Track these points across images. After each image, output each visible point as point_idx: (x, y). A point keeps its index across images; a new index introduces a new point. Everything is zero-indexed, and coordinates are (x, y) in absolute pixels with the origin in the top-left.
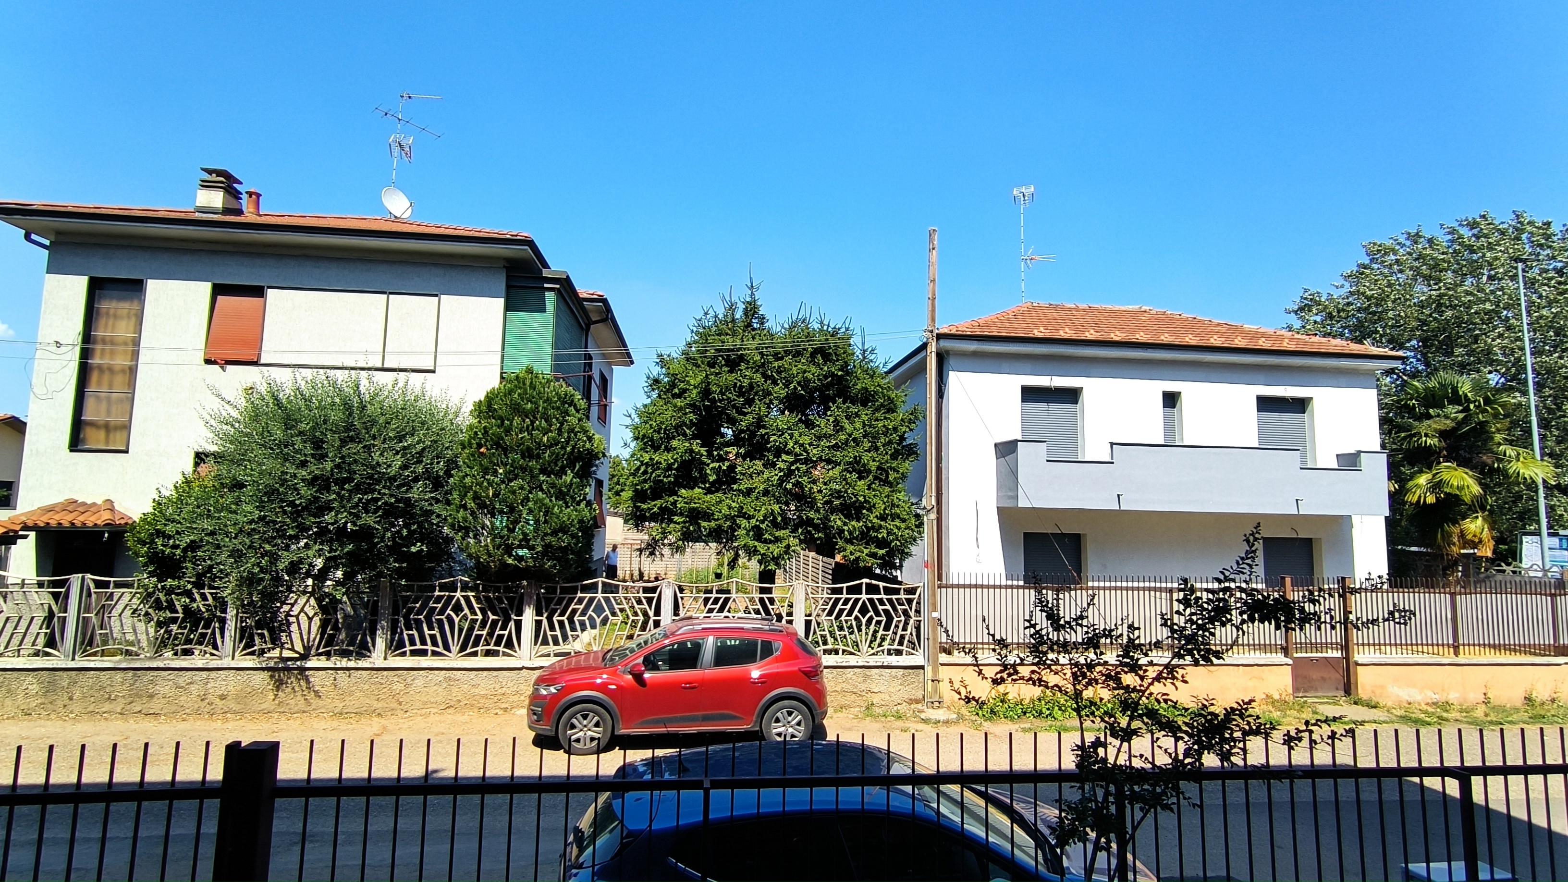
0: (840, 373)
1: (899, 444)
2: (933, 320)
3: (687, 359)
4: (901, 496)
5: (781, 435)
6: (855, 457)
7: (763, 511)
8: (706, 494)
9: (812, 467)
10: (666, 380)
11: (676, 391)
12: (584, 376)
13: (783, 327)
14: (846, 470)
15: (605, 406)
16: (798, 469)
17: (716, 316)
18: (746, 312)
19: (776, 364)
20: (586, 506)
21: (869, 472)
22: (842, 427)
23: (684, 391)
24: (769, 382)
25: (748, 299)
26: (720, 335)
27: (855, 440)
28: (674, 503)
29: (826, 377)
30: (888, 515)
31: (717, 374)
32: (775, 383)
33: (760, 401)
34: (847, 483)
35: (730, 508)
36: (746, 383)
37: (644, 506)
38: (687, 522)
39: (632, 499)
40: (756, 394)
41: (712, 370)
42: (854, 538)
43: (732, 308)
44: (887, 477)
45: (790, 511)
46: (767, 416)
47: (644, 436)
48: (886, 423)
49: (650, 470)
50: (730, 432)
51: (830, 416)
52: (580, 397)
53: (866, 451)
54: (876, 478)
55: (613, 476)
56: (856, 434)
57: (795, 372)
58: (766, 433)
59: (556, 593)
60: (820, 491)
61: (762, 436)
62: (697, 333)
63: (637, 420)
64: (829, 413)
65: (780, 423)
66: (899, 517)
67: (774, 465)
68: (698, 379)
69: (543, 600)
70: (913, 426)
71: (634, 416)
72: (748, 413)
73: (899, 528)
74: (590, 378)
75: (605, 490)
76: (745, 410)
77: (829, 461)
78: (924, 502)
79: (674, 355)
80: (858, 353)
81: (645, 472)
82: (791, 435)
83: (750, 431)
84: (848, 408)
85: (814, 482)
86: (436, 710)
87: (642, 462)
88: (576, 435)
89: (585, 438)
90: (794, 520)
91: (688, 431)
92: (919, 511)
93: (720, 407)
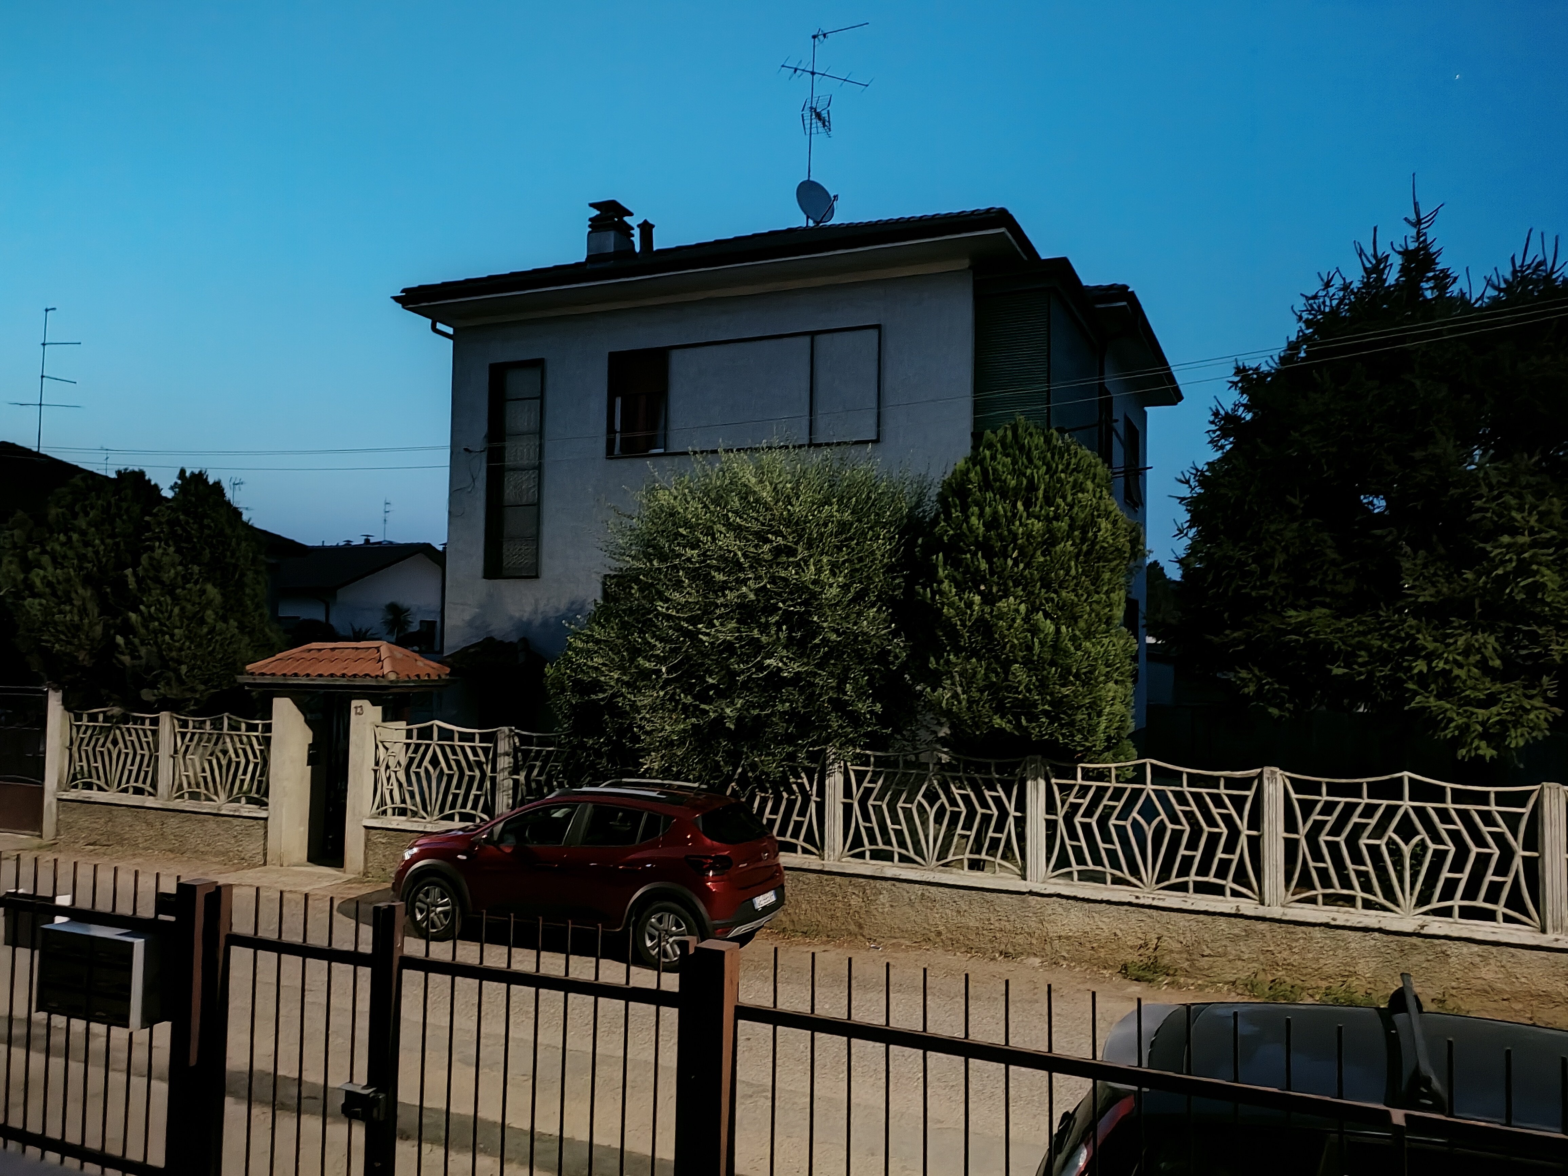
3: (1292, 372)
10: (1250, 415)
12: (1099, 423)
13: (1491, 286)
15: (1137, 474)
17: (1346, 287)
18: (1404, 270)
25: (1412, 246)
43: (1378, 267)
59: (1076, 779)
62: (1309, 323)
63: (1197, 489)
69: (1055, 788)
74: (1110, 429)
79: (1267, 366)
86: (908, 943)
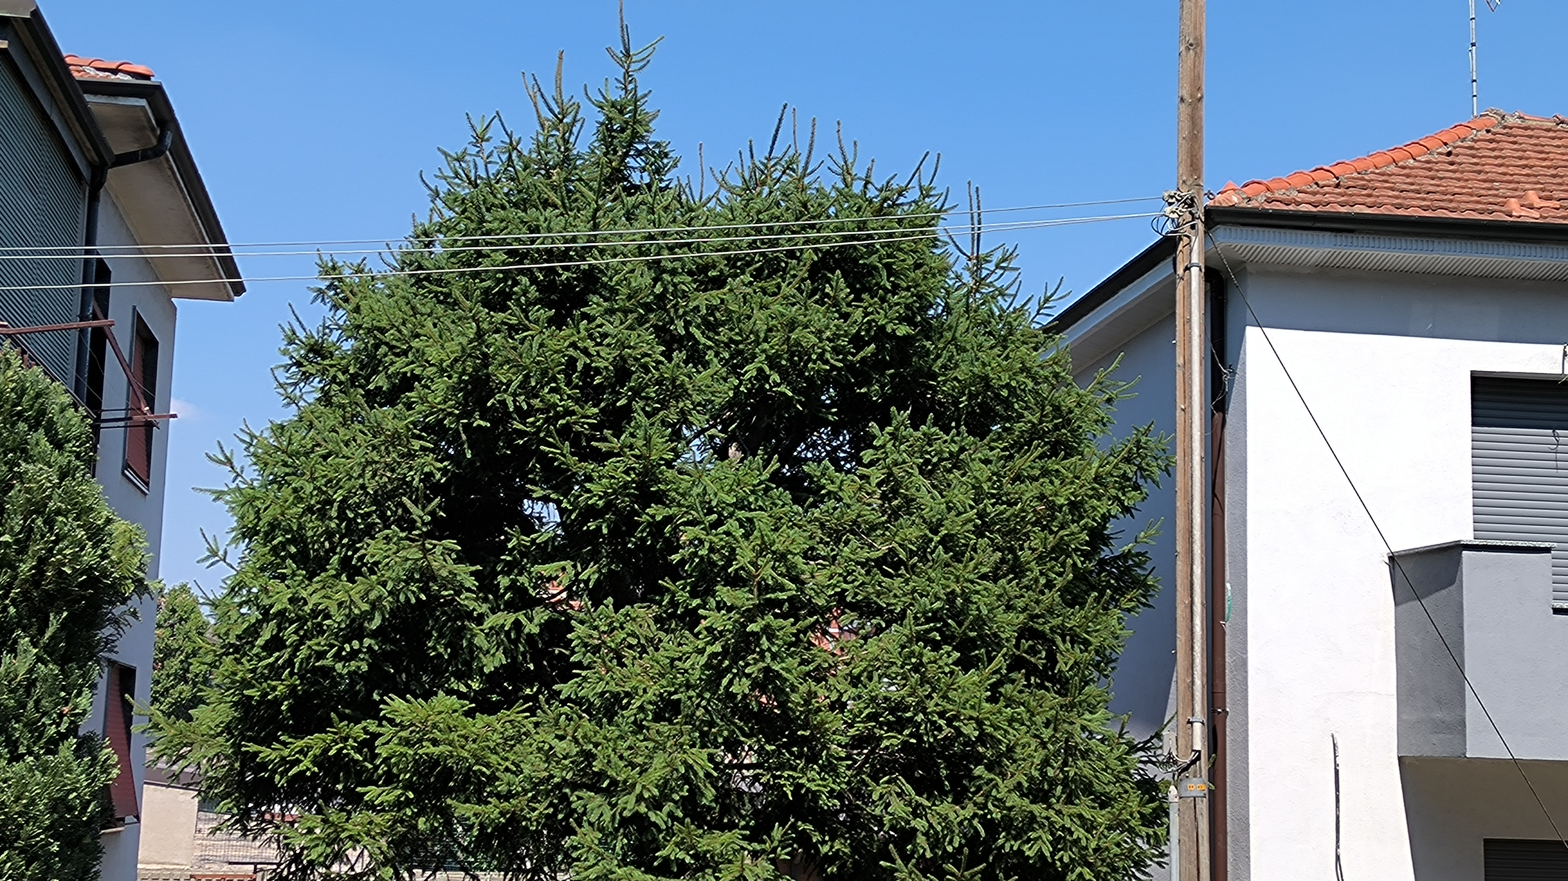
0: (903, 330)
1: (1087, 556)
2: (1194, 166)
3: (419, 282)
4: (1096, 720)
5: (716, 525)
6: (951, 597)
7: (658, 769)
8: (470, 714)
9: (812, 627)
10: (347, 346)
11: (380, 381)
12: (82, 331)
13: (723, 184)
14: (922, 637)
15: (149, 426)
16: (768, 631)
17: (512, 148)
19: (702, 300)
20: (78, 753)
21: (994, 643)
22: (909, 501)
23: (407, 382)
24: (679, 356)
25: (616, 95)
26: (523, 205)
27: (947, 542)
28: (368, 744)
29: (858, 342)
30: (1053, 783)
31: (513, 329)
32: (697, 358)
33: (648, 415)
34: (924, 681)
35: (549, 755)
36: (605, 358)
37: (268, 754)
38: (408, 802)
39: (228, 729)
40: (637, 392)
41: (500, 316)
42: (947, 856)
43: (564, 121)
44: (1052, 659)
45: (741, 767)
46: (669, 464)
47: (274, 526)
48: (1048, 490)
49: (290, 635)
50: (551, 513)
51: (872, 464)
52: (66, 399)
53: (984, 577)
54: (1016, 663)
55: (168, 653)
56: (953, 525)
57: (761, 327)
58: (668, 520)
60: (838, 705)
61: (656, 528)
62: (452, 199)
63: (252, 474)
64: (867, 455)
65: (712, 488)
66: (1088, 789)
67: (691, 619)
68: (453, 347)
70: (1131, 498)
71: (242, 460)
72: (610, 454)
73: (1089, 826)
74: (100, 337)
75: (141, 701)
76: (603, 446)
77: (865, 609)
78: (1169, 742)
79: (376, 267)
80: (960, 266)
81: (275, 644)
82: (748, 526)
83: (617, 512)
84: (929, 440)
85: (819, 676)
87: (266, 612)
88: (50, 523)
89: (81, 533)
90: (753, 797)
91: (416, 512)
92: (1151, 771)
93: (521, 434)
